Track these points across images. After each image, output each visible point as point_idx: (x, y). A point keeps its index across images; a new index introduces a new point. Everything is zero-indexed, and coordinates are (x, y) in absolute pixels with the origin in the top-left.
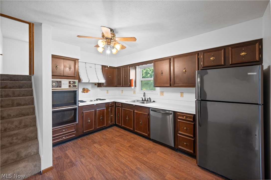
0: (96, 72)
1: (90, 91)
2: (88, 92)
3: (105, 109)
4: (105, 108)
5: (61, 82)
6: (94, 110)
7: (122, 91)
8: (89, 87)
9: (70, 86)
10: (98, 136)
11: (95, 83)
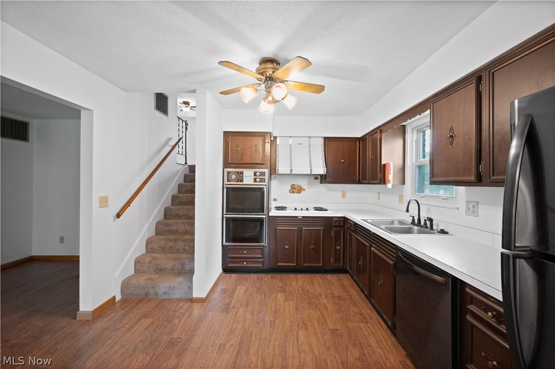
0: (310, 154)
1: (304, 190)
2: (300, 193)
3: (321, 230)
4: (322, 228)
5: (242, 173)
6: (296, 228)
7: (379, 195)
8: (303, 183)
9: (255, 181)
10: (300, 281)
11: (316, 175)
